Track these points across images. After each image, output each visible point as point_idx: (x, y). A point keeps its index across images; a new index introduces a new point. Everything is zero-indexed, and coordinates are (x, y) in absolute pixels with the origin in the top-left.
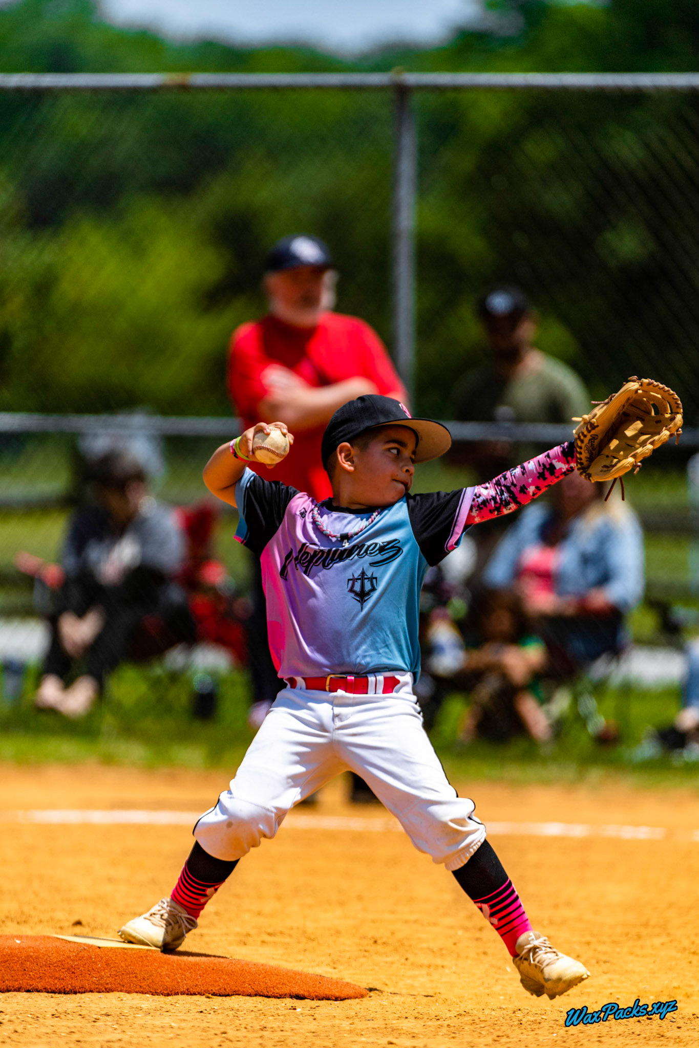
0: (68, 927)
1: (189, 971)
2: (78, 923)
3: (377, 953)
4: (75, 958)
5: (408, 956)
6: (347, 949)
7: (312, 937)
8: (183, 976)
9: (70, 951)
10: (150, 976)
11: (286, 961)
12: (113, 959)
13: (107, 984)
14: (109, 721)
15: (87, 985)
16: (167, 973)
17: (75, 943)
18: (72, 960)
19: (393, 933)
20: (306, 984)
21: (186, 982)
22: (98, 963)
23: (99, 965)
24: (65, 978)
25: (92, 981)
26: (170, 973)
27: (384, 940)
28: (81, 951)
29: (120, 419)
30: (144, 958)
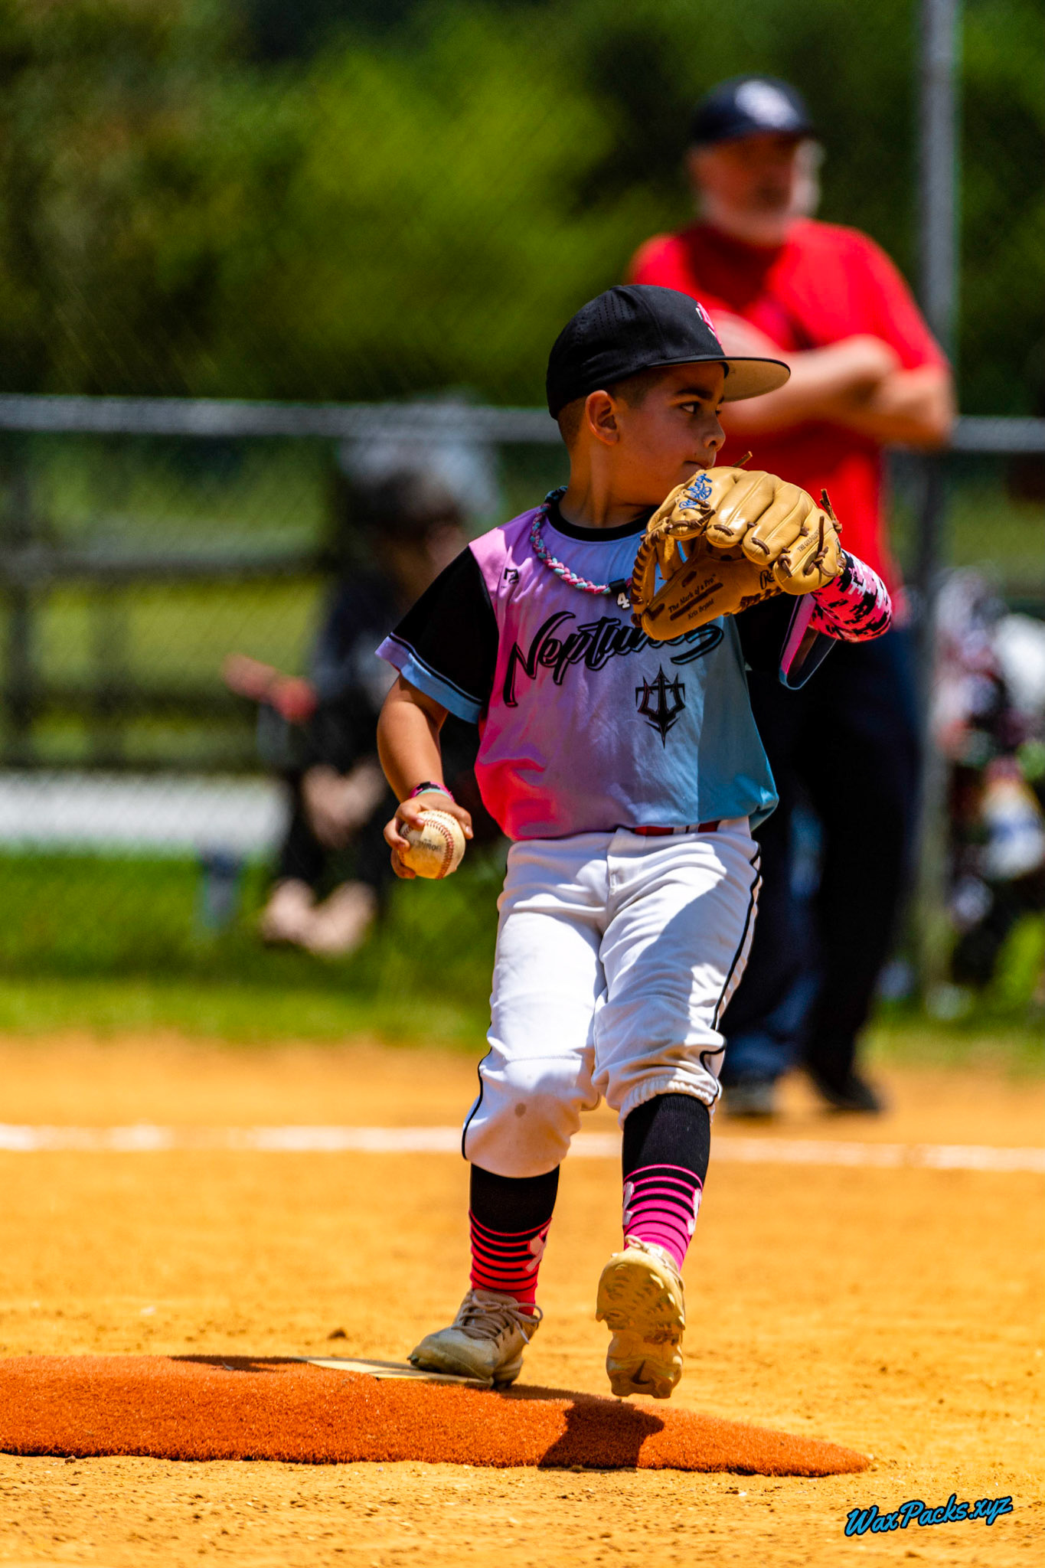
0: (321, 1341)
1: (542, 1423)
2: (340, 1334)
3: (886, 1390)
4: (334, 1399)
5: (945, 1395)
6: (832, 1382)
7: (768, 1360)
8: (532, 1432)
9: (324, 1385)
10: (471, 1431)
11: (720, 1404)
12: (404, 1400)
13: (392, 1446)
14: (395, 964)
15: (355, 1447)
16: (502, 1425)
17: (333, 1370)
18: (327, 1402)
19: (915, 1354)
20: (756, 1446)
21: (536, 1442)
22: (376, 1407)
23: (378, 1411)
24: (315, 1436)
25: (365, 1442)
26: (506, 1426)
27: (900, 1366)
28: (343, 1386)
29: (418, 410)
30: (460, 1399)
